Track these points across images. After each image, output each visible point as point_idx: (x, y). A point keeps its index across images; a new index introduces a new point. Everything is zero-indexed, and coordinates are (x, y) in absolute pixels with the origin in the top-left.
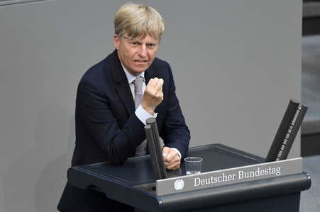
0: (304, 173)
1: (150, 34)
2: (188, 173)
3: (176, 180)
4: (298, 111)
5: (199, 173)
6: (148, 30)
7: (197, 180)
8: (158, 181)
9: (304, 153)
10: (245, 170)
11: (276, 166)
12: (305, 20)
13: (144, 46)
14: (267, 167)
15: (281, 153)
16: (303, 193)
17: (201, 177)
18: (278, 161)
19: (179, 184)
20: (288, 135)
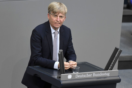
0: (119, 76)
1: (61, 13)
2: (73, 72)
3: (68, 75)
4: (118, 52)
5: (78, 73)
6: (60, 11)
7: (77, 75)
8: (62, 74)
9: (119, 68)
10: (96, 73)
11: (108, 72)
12: (123, 16)
13: (59, 17)
14: (104, 73)
15: (110, 67)
16: (117, 84)
17: (79, 74)
18: (109, 71)
19: (70, 76)
20: (113, 61)
